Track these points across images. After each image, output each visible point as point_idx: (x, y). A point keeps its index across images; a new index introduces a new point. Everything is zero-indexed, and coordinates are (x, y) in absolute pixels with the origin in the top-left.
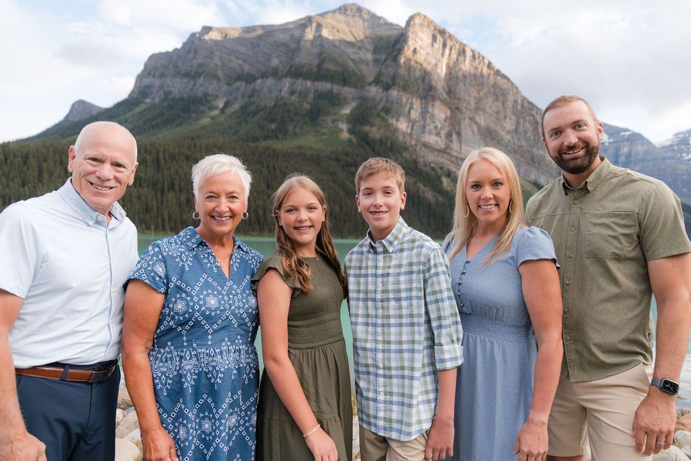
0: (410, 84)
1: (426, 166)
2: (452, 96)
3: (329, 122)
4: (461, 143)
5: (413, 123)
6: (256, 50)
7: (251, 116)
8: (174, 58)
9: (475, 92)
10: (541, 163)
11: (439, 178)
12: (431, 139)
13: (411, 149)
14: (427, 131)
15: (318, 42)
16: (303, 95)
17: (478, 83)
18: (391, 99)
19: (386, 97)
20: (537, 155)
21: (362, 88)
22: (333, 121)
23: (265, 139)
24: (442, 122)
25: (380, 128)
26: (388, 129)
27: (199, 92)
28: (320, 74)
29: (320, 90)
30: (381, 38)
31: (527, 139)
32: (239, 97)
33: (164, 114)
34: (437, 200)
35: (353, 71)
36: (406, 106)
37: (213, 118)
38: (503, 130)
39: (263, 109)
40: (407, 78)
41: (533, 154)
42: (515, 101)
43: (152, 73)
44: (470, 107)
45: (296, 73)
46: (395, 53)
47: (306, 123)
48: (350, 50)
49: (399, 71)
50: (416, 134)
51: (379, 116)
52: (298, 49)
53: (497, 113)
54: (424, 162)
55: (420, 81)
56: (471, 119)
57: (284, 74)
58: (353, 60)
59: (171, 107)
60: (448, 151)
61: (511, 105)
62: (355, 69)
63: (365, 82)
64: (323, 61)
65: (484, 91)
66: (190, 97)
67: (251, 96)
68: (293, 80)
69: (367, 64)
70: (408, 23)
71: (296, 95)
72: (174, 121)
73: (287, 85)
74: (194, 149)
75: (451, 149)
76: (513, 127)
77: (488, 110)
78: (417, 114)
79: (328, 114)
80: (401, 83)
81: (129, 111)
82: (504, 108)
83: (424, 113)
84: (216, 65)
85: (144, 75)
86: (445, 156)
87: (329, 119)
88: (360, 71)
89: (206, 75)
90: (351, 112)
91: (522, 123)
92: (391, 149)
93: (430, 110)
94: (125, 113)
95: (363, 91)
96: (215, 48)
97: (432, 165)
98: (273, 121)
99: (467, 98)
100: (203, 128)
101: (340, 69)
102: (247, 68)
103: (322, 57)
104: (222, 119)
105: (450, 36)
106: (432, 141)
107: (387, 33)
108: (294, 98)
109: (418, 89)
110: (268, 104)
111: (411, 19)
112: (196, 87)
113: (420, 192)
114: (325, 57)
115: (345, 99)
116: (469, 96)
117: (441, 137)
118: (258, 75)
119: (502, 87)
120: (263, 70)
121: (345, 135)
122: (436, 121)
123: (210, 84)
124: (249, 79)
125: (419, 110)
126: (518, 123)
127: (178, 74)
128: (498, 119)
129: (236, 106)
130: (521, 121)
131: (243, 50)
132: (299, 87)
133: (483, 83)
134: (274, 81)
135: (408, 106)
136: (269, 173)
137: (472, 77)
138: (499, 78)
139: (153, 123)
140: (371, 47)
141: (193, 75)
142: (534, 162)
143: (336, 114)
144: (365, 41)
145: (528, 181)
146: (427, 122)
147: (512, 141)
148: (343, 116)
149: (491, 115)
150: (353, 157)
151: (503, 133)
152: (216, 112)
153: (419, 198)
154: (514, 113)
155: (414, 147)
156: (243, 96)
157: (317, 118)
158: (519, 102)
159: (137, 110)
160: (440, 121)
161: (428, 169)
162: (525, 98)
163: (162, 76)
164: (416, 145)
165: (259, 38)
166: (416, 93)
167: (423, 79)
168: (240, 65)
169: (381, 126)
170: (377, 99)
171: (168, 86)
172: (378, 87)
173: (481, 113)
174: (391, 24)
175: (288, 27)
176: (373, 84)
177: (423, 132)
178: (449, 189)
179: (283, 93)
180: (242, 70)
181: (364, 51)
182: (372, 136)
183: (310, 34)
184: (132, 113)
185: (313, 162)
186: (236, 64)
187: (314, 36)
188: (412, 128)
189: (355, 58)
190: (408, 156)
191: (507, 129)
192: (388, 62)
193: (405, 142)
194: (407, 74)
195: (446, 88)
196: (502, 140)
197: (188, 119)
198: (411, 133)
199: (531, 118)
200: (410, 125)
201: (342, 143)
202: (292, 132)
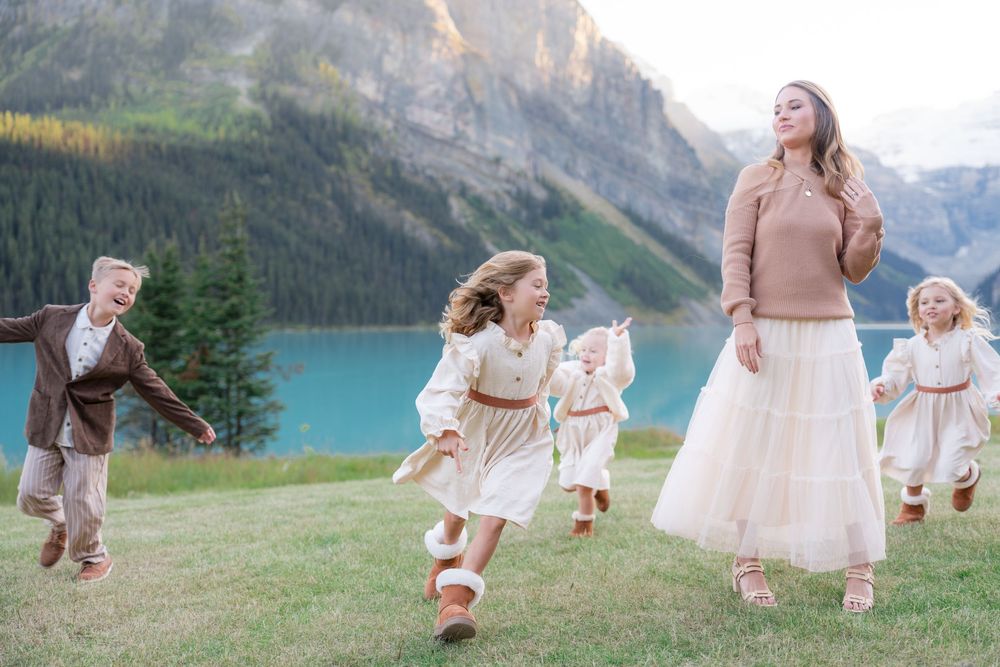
1: (416, 173)
2: (467, 29)
3: (206, 71)
4: (484, 128)
5: (389, 82)
10: (638, 171)
11: (443, 199)
12: (428, 117)
13: (385, 138)
14: (416, 101)
18: (339, 30)
19: (330, 24)
20: (631, 155)
22: (218, 71)
23: (59, 105)
24: (448, 83)
25: (318, 93)
31: (613, 123)
34: (440, 247)
36: (373, 46)
38: (566, 104)
39: (47, 35)
41: (622, 151)
42: (590, 46)
44: (501, 54)
50: (395, 106)
54: (412, 165)
56: (505, 79)
60: (461, 143)
61: (582, 54)
75: (467, 139)
76: (585, 100)
78: (397, 65)
79: (203, 55)
86: (456, 154)
87: (205, 68)
90: (256, 53)
92: (345, 137)
95: (281, 8)
97: (429, 172)
98: (75, 63)
99: (496, 34)
106: (426, 123)
110: (60, 24)
113: (407, 227)
115: (240, 25)
116: (501, 31)
117: (445, 114)
121: (244, 103)
125: (401, 55)
126: (596, 90)
130: (600, 85)
135: (378, 46)
142: (625, 169)
143: (222, 55)
145: (615, 206)
147: (584, 124)
148: (237, 60)
150: (263, 155)
151: (568, 110)
153: (404, 240)
155: (391, 135)
157: (179, 62)
161: (419, 180)
162: (607, 42)
164: (395, 130)
166: (394, 19)
170: (311, 30)
177: (410, 103)
178: (463, 222)
182: (302, 107)
188: (387, 94)
190: (380, 153)
191: (576, 101)
193: (373, 124)
196: (566, 123)
198: (385, 103)
200: (382, 88)
201: (239, 121)
202: (120, 91)
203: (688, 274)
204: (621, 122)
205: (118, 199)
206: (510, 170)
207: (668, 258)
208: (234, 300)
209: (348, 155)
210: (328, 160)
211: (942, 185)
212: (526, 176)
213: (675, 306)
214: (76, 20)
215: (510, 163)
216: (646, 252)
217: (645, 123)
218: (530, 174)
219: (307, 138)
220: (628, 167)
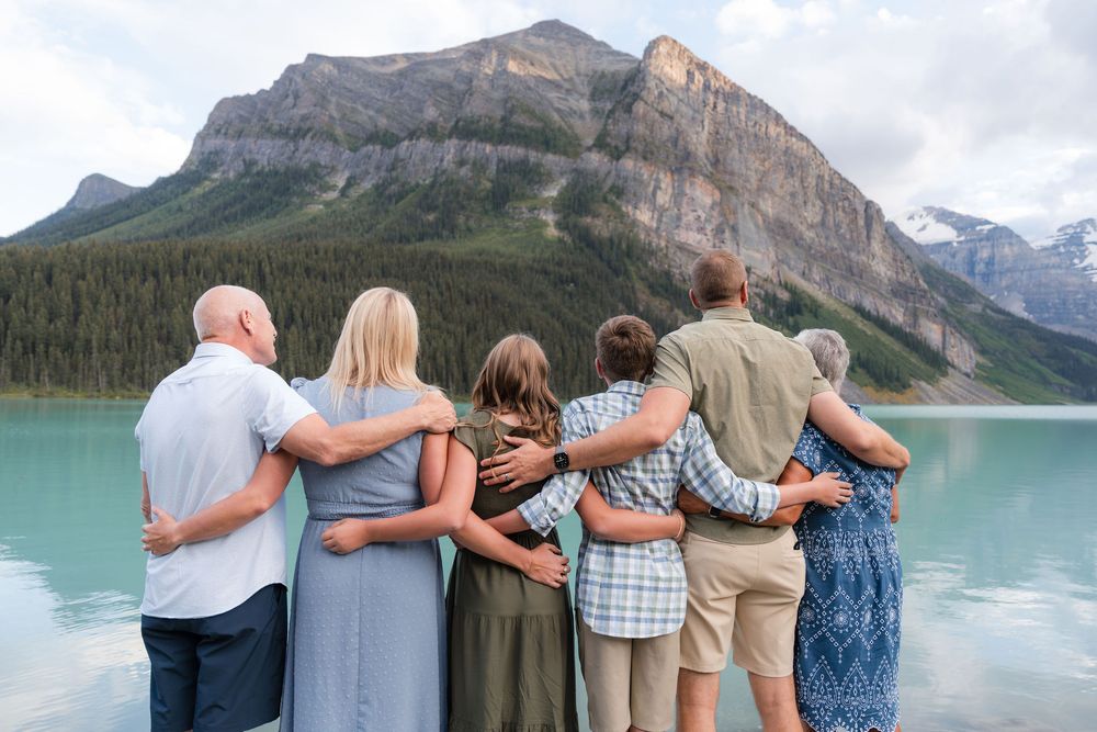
0: (655, 149)
1: (684, 280)
2: (721, 167)
3: (524, 210)
4: (738, 245)
5: (662, 211)
6: (396, 94)
7: (394, 201)
8: (259, 106)
9: (757, 162)
10: (864, 276)
12: (691, 238)
13: (660, 254)
14: (683, 225)
15: (502, 82)
16: (479, 166)
17: (761, 147)
18: (623, 174)
19: (616, 170)
20: (858, 263)
21: (577, 155)
22: (532, 210)
23: (421, 238)
24: (707, 210)
25: (608, 221)
26: (622, 223)
27: (303, 161)
28: (505, 133)
29: (506, 159)
30: (603, 75)
31: (841, 238)
32: (372, 170)
33: (244, 197)
35: (560, 129)
36: (649, 183)
37: (328, 204)
38: (801, 223)
39: (412, 190)
40: (649, 140)
41: (850, 261)
42: (820, 177)
43: (223, 131)
44: (749, 187)
45: (467, 131)
46: (628, 100)
47: (486, 212)
48: (553, 95)
49: (635, 128)
50: (664, 230)
51: (605, 200)
52: (470, 92)
53: (793, 195)
55: (670, 145)
56: (753, 205)
57: (446, 132)
58: (558, 110)
59: (257, 186)
61: (814, 183)
62: (563, 124)
63: (580, 145)
64: (512, 112)
65: (772, 161)
66: (288, 168)
67: (393, 168)
68: (462, 143)
69: (582, 117)
70: (648, 52)
71: (468, 166)
72: (262, 208)
73: (452, 151)
74: (315, 256)
76: (818, 219)
77: (778, 190)
78: (667, 198)
79: (522, 197)
80: (640, 148)
81: (184, 192)
82: (804, 187)
83: (678, 196)
84: (331, 117)
85: (208, 134)
87: (524, 206)
88: (570, 127)
89: (315, 135)
90: (560, 194)
91: (831, 212)
92: (628, 255)
93: (688, 191)
94: (177, 196)
95: (579, 161)
96: (329, 91)
98: (431, 209)
99: (744, 172)
100: (314, 220)
101: (539, 125)
102: (383, 122)
103: (509, 105)
104: (344, 206)
105: (715, 73)
106: (690, 242)
107: (613, 68)
108: (464, 171)
109: (667, 157)
110: (421, 182)
111: (653, 45)
112: (296, 154)
114: (513, 105)
115: (549, 174)
116: (748, 168)
117: (706, 235)
118: (402, 135)
119: (799, 155)
120: (411, 127)
121: (552, 232)
122: (697, 208)
123: (322, 148)
124: (388, 140)
125: (670, 191)
126: (826, 212)
127: (268, 131)
128: (793, 205)
129: (367, 185)
130: (829, 207)
131: (375, 93)
132: (472, 154)
133: (769, 148)
134: (432, 144)
135: (653, 183)
136: (441, 294)
137: (752, 138)
138: (794, 139)
139: (227, 212)
140: (587, 90)
141: (295, 134)
142: (853, 274)
143: (535, 197)
144: (577, 80)
145: (846, 304)
146: (683, 211)
147: (816, 240)
148: (546, 200)
149: (782, 198)
150: (569, 269)
151: (803, 228)
152: (332, 195)
154: (820, 194)
155: (665, 251)
156: (378, 168)
157: (505, 204)
158: (827, 178)
159: (198, 191)
160: (703, 208)
162: (836, 172)
163: (240, 134)
164: (667, 247)
165: (402, 73)
166: (664, 163)
167: (675, 143)
168: (370, 117)
169: (609, 216)
170: (602, 174)
171: (250, 152)
172: (602, 154)
173: (766, 195)
174: (618, 54)
175: (448, 56)
176: (594, 149)
177: (678, 227)
179: (445, 163)
180: (376, 126)
181: (576, 96)
182: (597, 233)
183: (488, 69)
184: (190, 195)
185: (507, 276)
186: (364, 116)
187: (495, 72)
188: (660, 221)
189: (561, 107)
190: (656, 266)
191: (809, 220)
192: (617, 115)
193: (650, 244)
194: (648, 133)
195: (710, 155)
196: (802, 239)
197: (287, 205)
198: (658, 228)
199: (846, 204)
200: (656, 216)
201: (548, 244)
202: (463, 228)
203: (914, 359)
204: (848, 237)
205: (468, 302)
206: (758, 276)
207: (897, 347)
209: (632, 269)
210: (617, 272)
212: (772, 281)
213: (906, 386)
214: (431, 179)
215: (758, 272)
216: (878, 340)
217: (868, 237)
218: (775, 280)
219: (600, 256)
220: (855, 273)
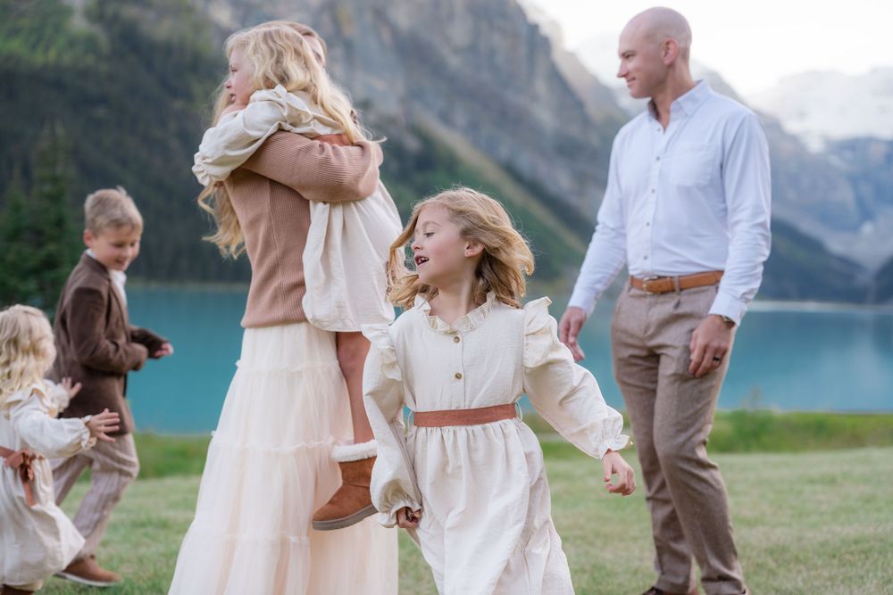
10: (520, 123)
20: (515, 106)
26: (184, 21)
38: (446, 45)
41: (505, 101)
76: (467, 40)
91: (484, 33)
92: (194, 69)
126: (477, 31)
130: (483, 27)
142: (505, 120)
147: (465, 69)
151: (446, 51)
191: (456, 42)
204: (505, 68)
206: (379, 115)
207: (551, 221)
208: (51, 248)
211: (848, 155)
212: (397, 123)
213: (556, 274)
215: (379, 107)
217: (531, 70)
218: (403, 121)
219: (150, 67)
